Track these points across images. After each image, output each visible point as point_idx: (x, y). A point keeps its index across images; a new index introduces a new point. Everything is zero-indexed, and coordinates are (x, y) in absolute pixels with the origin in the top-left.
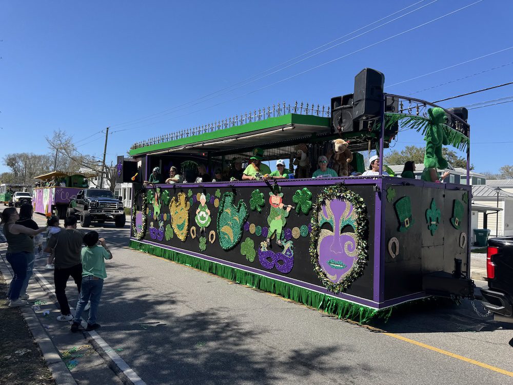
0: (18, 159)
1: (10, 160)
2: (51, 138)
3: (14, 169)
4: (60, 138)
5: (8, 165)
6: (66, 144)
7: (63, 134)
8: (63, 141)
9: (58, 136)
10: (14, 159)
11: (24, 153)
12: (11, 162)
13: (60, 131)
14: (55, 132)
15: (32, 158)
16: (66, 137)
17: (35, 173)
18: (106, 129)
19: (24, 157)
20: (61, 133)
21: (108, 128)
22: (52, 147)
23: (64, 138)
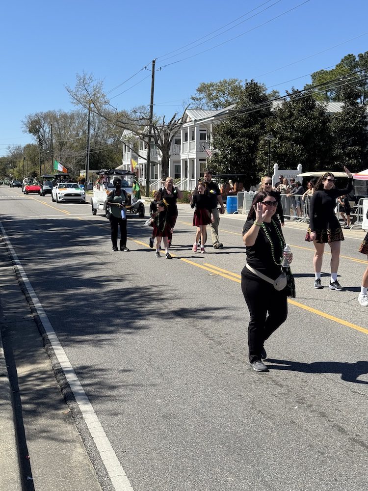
0: (42, 122)
1: (32, 123)
2: (73, 88)
3: (38, 137)
4: (86, 85)
5: (30, 131)
6: (94, 95)
7: (90, 78)
8: (91, 90)
9: (83, 82)
10: (37, 122)
11: (50, 112)
12: (34, 127)
13: (85, 75)
14: (78, 76)
15: (61, 118)
16: (94, 83)
17: (66, 143)
18: (152, 63)
19: (50, 117)
20: (87, 77)
21: (154, 62)
22: (75, 101)
23: (91, 85)
